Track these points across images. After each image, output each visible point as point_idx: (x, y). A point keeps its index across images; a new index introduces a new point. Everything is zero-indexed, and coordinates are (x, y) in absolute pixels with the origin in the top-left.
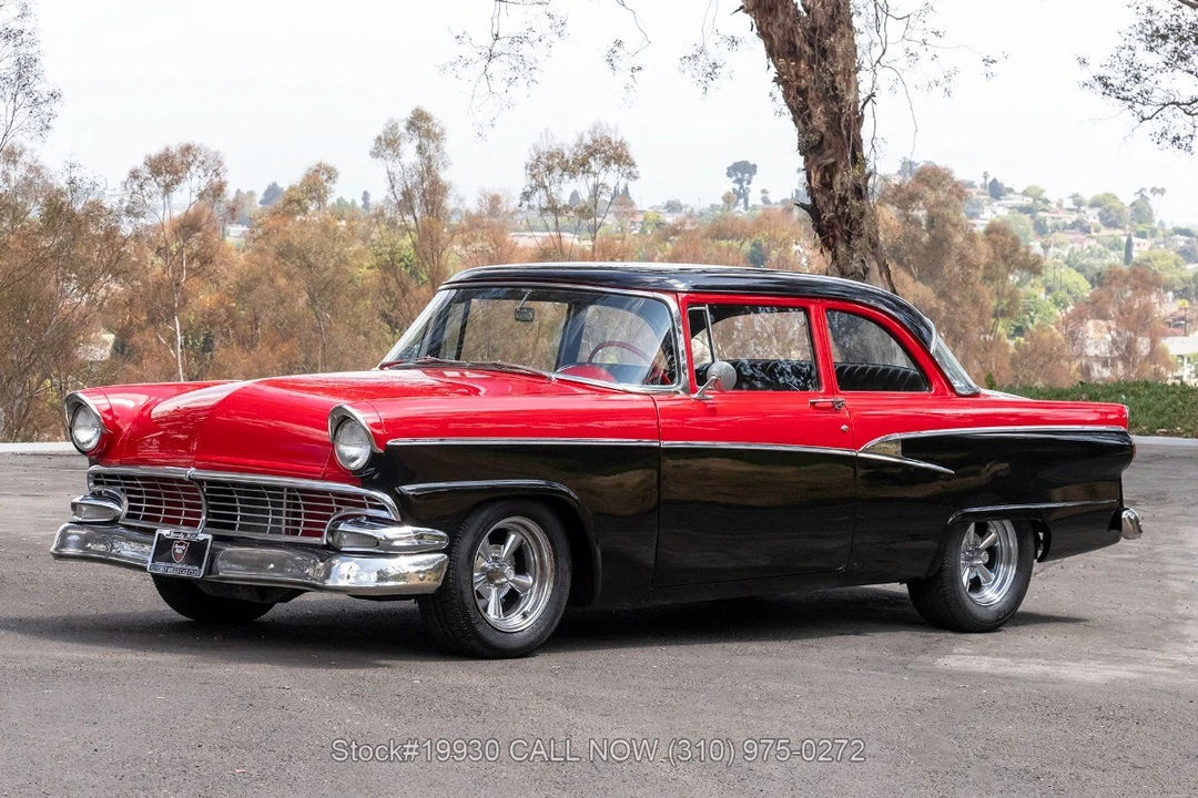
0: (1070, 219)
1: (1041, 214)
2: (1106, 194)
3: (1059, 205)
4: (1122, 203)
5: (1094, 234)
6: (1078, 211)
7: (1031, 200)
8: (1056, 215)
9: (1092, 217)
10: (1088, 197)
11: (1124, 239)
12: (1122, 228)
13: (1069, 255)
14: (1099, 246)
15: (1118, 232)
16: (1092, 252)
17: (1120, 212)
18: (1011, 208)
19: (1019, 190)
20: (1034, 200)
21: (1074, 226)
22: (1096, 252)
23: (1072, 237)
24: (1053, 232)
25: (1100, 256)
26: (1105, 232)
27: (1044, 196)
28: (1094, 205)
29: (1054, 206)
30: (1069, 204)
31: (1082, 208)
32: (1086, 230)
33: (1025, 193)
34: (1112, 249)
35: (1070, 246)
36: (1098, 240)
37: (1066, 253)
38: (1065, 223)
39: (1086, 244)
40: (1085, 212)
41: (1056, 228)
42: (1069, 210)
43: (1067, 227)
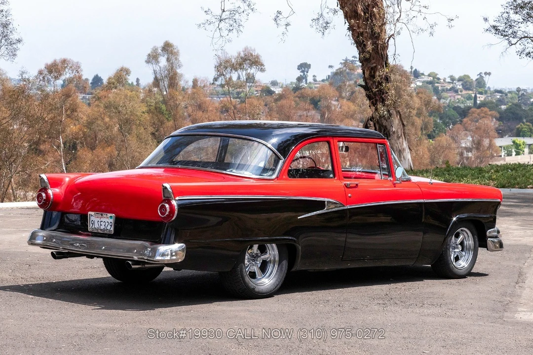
0: (449, 87)
1: (436, 85)
2: (465, 75)
3: (444, 80)
4: (472, 79)
5: (460, 93)
6: (452, 83)
7: (432, 78)
8: (443, 85)
9: (459, 86)
10: (457, 77)
11: (473, 95)
12: (472, 90)
14: (462, 98)
15: (471, 92)
16: (459, 101)
17: (471, 82)
18: (423, 82)
19: (426, 74)
21: (450, 89)
22: (461, 101)
23: (450, 94)
24: (442, 92)
25: (462, 103)
26: (464, 92)
27: (438, 76)
28: (460, 80)
29: (442, 81)
30: (448, 80)
31: (454, 82)
32: (456, 91)
33: (429, 75)
34: (468, 100)
35: (449, 99)
36: (462, 95)
37: (448, 101)
38: (447, 89)
39: (456, 97)
40: (455, 84)
41: (443, 90)
42: (449, 82)
43: (447, 90)
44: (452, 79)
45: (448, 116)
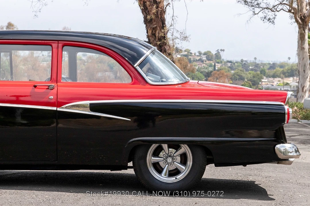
0: (198, 58)
1: (190, 57)
2: (208, 51)
3: (195, 54)
4: (212, 54)
5: (205, 62)
6: (200, 56)
7: (187, 53)
8: (194, 57)
9: (204, 58)
10: (203, 52)
11: (213, 64)
12: (212, 61)
13: (198, 68)
14: (206, 66)
15: (212, 62)
16: (204, 67)
17: (212, 56)
18: (181, 55)
19: (183, 50)
20: (188, 53)
21: (199, 60)
22: (205, 68)
23: (199, 63)
24: (193, 62)
25: (206, 69)
26: (207, 62)
27: (191, 52)
28: (205, 54)
29: (193, 54)
30: (197, 54)
31: (201, 55)
32: (202, 61)
33: (185, 51)
34: (210, 67)
35: (198, 66)
36: (206, 64)
37: (197, 68)
38: (196, 59)
39: (203, 65)
40: (202, 56)
41: (194, 61)
42: (198, 56)
43: (197, 61)
44: (200, 53)
45: (198, 77)
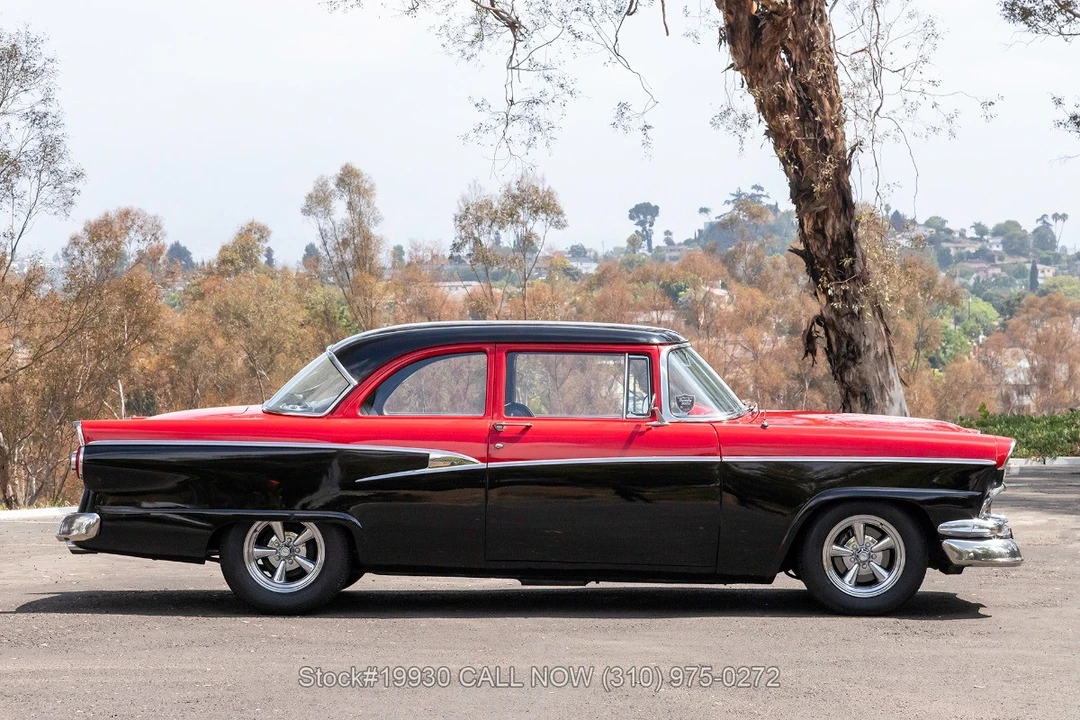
0: (974, 248)
1: (944, 245)
2: (1008, 222)
3: (962, 234)
4: (1025, 231)
5: (998, 262)
6: (981, 240)
7: (934, 230)
8: (960, 245)
9: (996, 246)
10: (990, 226)
11: (1029, 267)
12: (1025, 255)
13: (975, 284)
14: (1004, 274)
15: (1022, 259)
16: (997, 280)
17: (1024, 238)
18: (913, 240)
19: (921, 220)
20: (937, 230)
21: (977, 254)
22: (1001, 280)
23: (977, 266)
24: (957, 262)
25: (1005, 285)
26: (1008, 260)
27: (947, 225)
28: (997, 232)
29: (957, 235)
30: (971, 233)
31: (985, 237)
32: (990, 259)
33: (928, 224)
34: (1017, 277)
35: (975, 275)
36: (1003, 268)
37: (971, 282)
38: (968, 252)
39: (991, 272)
40: (988, 241)
41: (960, 258)
42: (972, 239)
43: (971, 257)
44: (980, 229)
45: (974, 315)
